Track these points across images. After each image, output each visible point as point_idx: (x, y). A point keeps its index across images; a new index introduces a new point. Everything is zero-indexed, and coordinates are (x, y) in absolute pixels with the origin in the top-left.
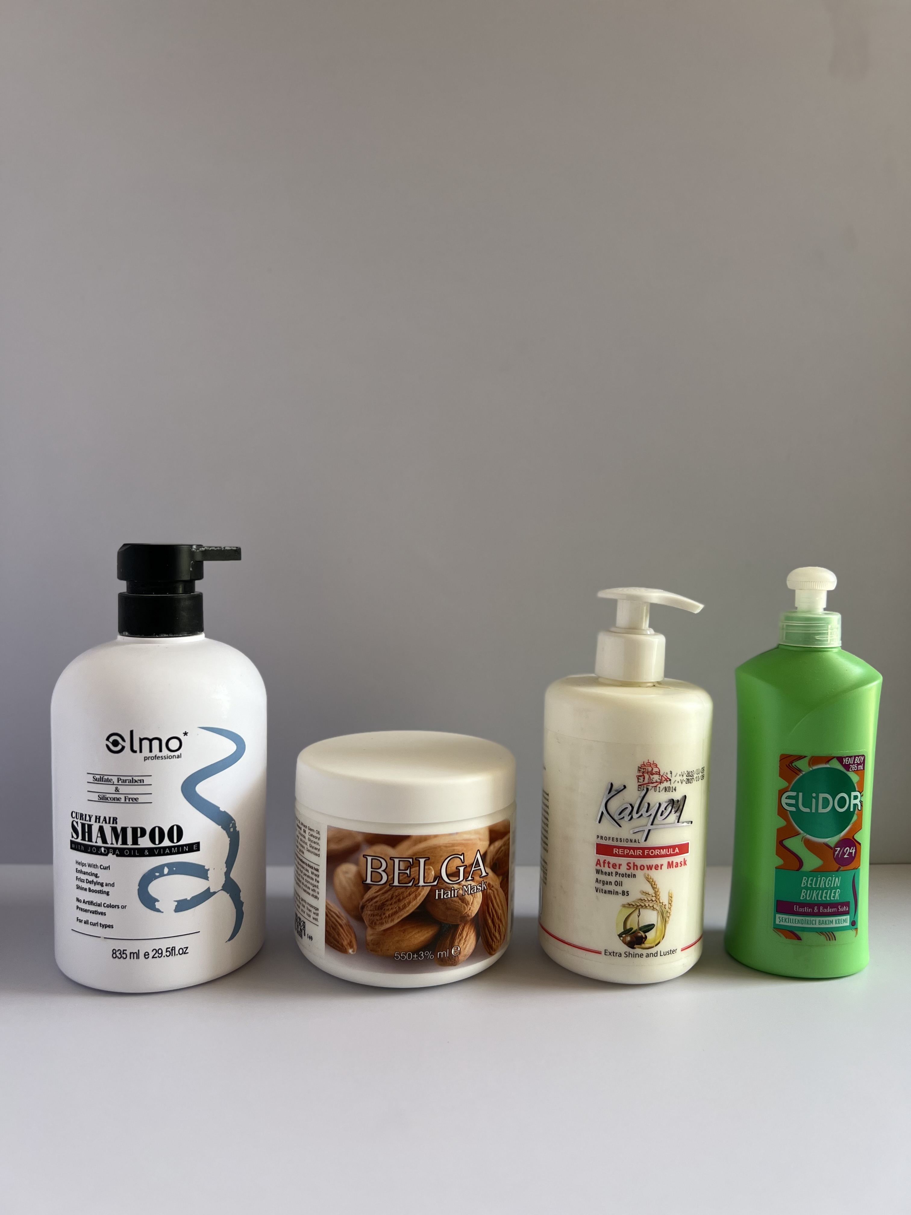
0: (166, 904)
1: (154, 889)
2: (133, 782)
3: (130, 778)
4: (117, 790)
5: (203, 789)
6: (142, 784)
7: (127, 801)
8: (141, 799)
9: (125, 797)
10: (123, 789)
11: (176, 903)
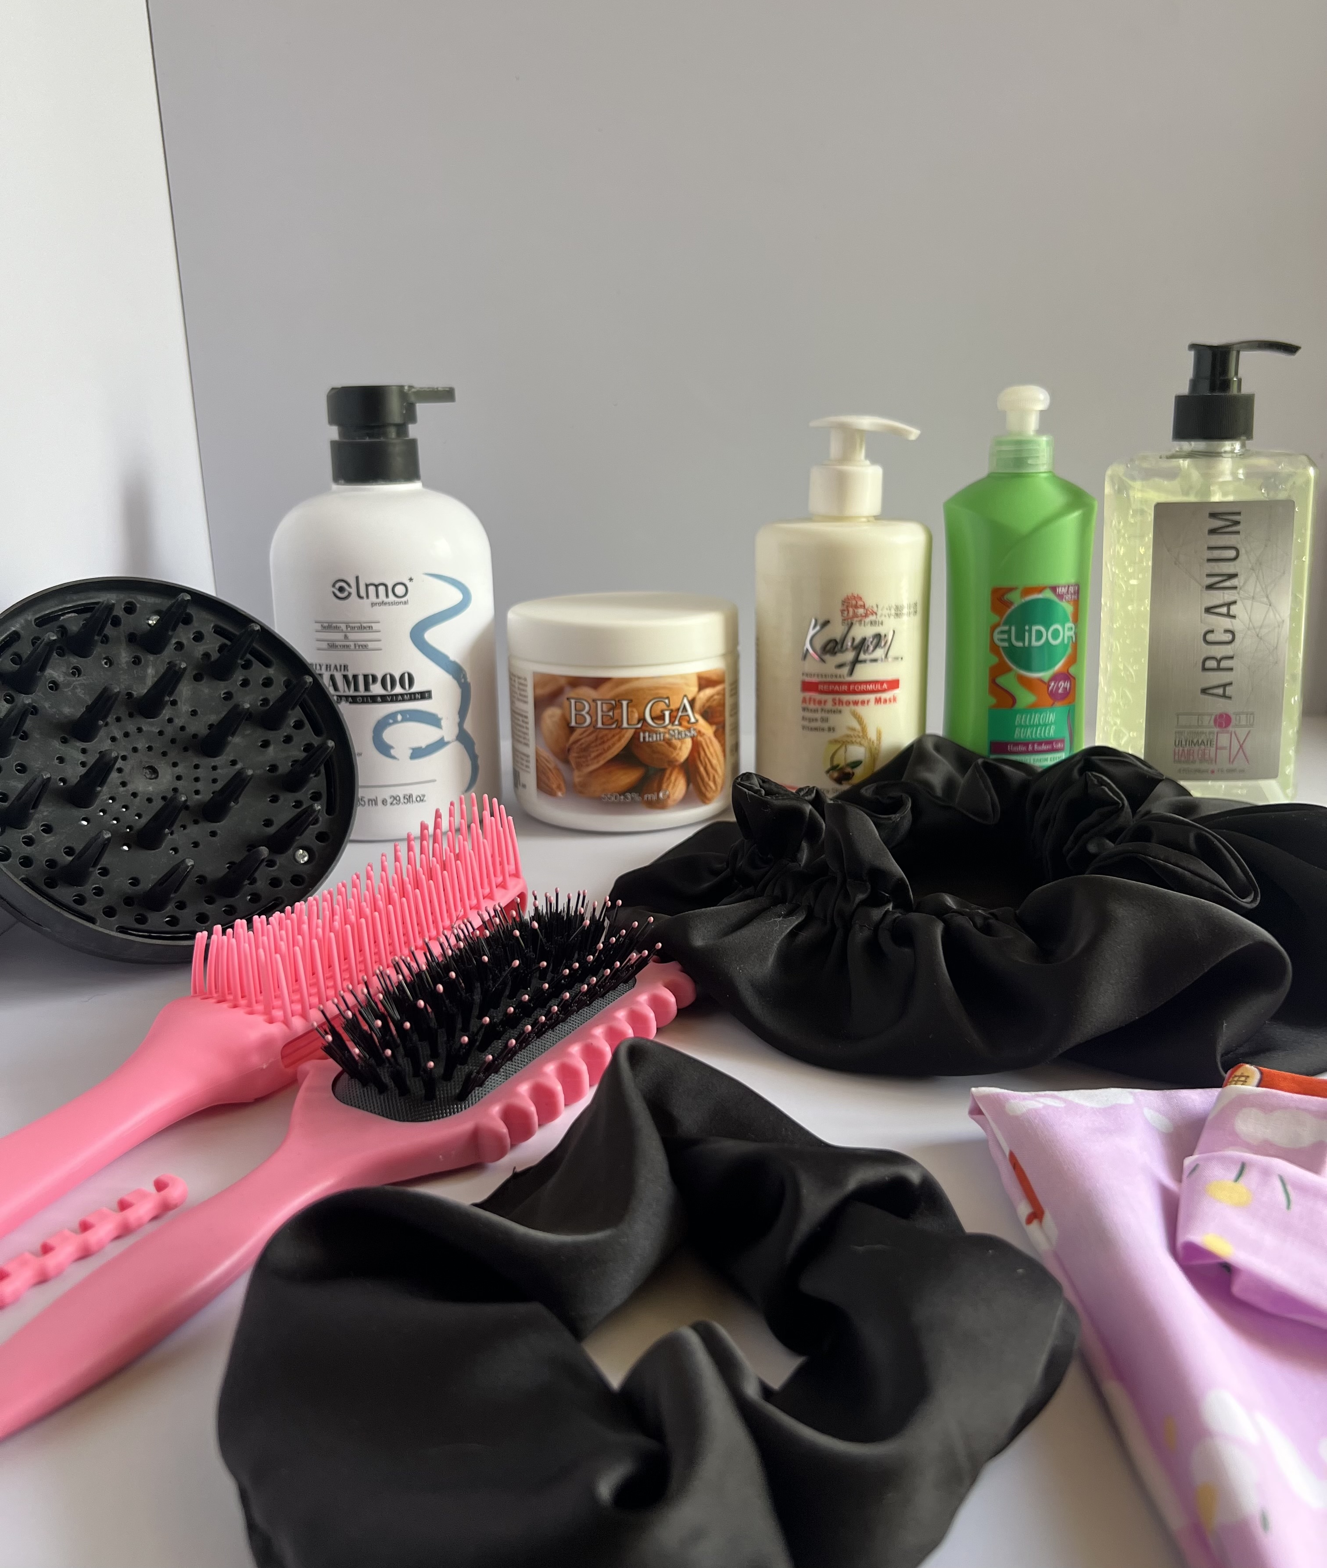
0: (401, 750)
1: (389, 735)
2: (362, 628)
3: (359, 625)
4: (346, 636)
5: (431, 636)
6: (370, 630)
7: (357, 647)
8: (371, 645)
9: (355, 644)
10: (352, 636)
11: (411, 751)
